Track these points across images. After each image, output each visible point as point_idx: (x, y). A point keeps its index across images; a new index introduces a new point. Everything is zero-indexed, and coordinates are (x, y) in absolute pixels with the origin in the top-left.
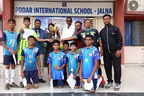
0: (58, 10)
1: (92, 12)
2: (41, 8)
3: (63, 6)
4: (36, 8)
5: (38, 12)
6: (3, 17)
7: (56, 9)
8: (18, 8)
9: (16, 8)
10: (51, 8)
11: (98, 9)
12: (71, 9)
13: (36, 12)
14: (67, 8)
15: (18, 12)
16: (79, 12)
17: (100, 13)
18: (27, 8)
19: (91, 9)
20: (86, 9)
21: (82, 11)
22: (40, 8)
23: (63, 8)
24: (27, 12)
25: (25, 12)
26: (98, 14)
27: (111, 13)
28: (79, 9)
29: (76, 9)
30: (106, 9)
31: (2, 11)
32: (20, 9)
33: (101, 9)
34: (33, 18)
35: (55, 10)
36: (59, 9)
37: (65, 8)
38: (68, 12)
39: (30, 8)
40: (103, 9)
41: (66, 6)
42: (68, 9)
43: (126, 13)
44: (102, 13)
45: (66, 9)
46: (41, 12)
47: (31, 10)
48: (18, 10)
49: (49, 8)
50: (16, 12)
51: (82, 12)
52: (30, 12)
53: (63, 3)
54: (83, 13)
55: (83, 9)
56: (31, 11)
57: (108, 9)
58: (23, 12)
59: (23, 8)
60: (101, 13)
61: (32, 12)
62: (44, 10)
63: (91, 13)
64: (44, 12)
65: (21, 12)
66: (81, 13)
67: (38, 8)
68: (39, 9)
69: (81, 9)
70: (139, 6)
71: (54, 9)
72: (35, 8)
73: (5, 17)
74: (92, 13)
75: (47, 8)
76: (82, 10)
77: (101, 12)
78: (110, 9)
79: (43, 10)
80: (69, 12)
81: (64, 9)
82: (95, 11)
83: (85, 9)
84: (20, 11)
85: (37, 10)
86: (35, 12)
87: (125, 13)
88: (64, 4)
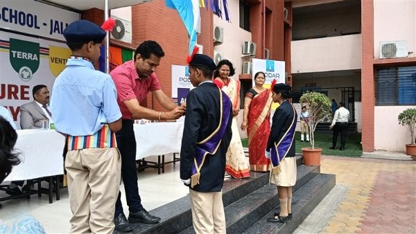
1: (38, 26)
11: (52, 21)
16: (6, 18)
17: (55, 32)
19: (36, 17)
20: (23, 13)
21: (15, 17)
26: (51, 33)
28: (7, 9)
33: (57, 22)
40: (62, 23)
44: (59, 33)
51: (13, 19)
54: (16, 23)
55: (16, 12)
60: (57, 31)
63: (36, 27)
66: (11, 21)
69: (11, 10)
70: (125, 33)
74: (39, 28)
76: (13, 14)
77: (58, 29)
82: (45, 24)
83: (21, 13)
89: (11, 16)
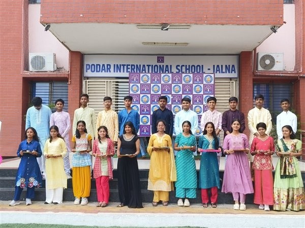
0: (150, 67)
1: (204, 71)
2: (125, 65)
3: (158, 61)
4: (117, 65)
5: (120, 72)
6: (69, 80)
7: (147, 65)
8: (89, 65)
9: (87, 65)
10: (140, 65)
11: (214, 66)
12: (171, 66)
13: (117, 72)
14: (165, 64)
15: (89, 71)
16: (183, 71)
17: (216, 73)
18: (103, 65)
19: (202, 66)
20: (194, 66)
21: (189, 69)
22: (122, 65)
23: (158, 64)
24: (103, 71)
25: (99, 71)
27: (235, 72)
28: (184, 66)
29: (179, 66)
30: (226, 66)
31: (68, 72)
32: (93, 66)
33: (218, 66)
34: (112, 81)
35: (147, 67)
36: (152, 65)
37: (161, 64)
38: (166, 70)
39: (107, 65)
40: (222, 66)
41: (163, 61)
42: (167, 66)
43: (256, 74)
44: (220, 73)
45: (163, 66)
46: (124, 72)
47: (109, 67)
48: (89, 69)
49: (137, 65)
50: (87, 72)
51: (188, 71)
52: (107, 72)
53: (158, 58)
54: (189, 73)
55: (189, 66)
56: (109, 69)
57: (229, 66)
58: (97, 71)
59: (97, 65)
60: (218, 72)
61: (110, 72)
62: (129, 68)
64: (129, 70)
65: (94, 71)
66: (186, 73)
67: (120, 65)
68: (122, 67)
69: (186, 66)
70: (276, 62)
71: (144, 66)
72: (114, 65)
73: (72, 80)
75: (134, 65)
77: (219, 70)
78: (233, 66)
79: (127, 68)
80: (168, 71)
81: (160, 66)
82: (209, 69)
83: (192, 66)
85: (118, 68)
86: (114, 72)
87: (253, 73)
88: (161, 58)
89: (186, 69)
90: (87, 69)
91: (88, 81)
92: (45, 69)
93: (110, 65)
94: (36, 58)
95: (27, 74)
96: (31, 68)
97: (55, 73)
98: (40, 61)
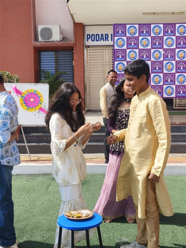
6: (75, 49)
8: (90, 35)
9: (88, 35)
15: (90, 40)
18: (102, 35)
24: (102, 40)
25: (98, 40)
31: (73, 41)
32: (93, 36)
34: (109, 48)
39: (106, 35)
47: (107, 37)
48: (90, 38)
50: (88, 41)
52: (106, 41)
56: (107, 39)
58: (97, 40)
59: (97, 35)
61: (108, 40)
65: (94, 41)
72: (112, 35)
73: (77, 49)
84: (93, 39)
86: (112, 40)
90: (88, 39)
91: (89, 49)
92: (52, 39)
93: (108, 35)
94: (44, 30)
95: (38, 44)
96: (40, 39)
97: (62, 43)
98: (48, 32)
